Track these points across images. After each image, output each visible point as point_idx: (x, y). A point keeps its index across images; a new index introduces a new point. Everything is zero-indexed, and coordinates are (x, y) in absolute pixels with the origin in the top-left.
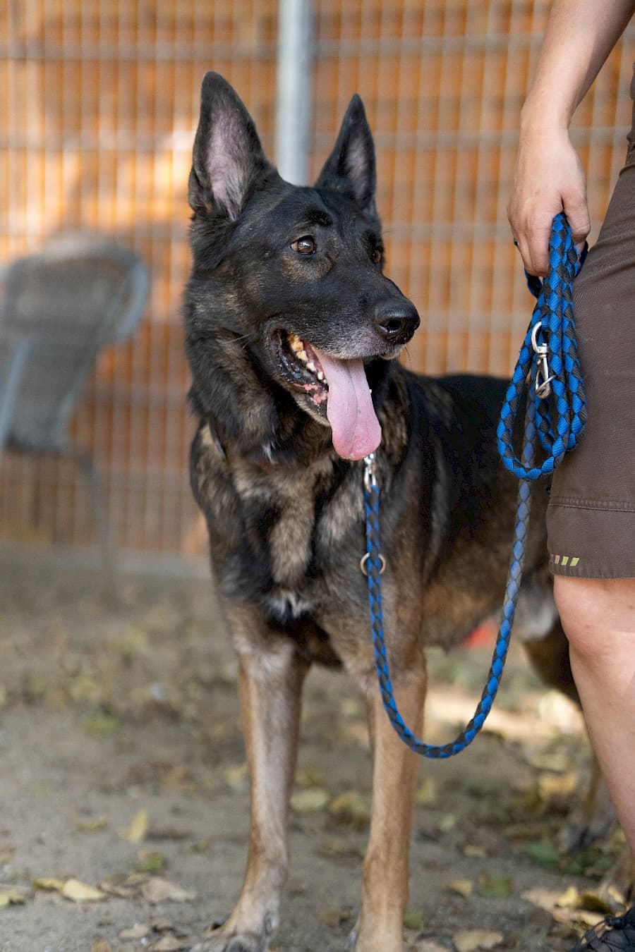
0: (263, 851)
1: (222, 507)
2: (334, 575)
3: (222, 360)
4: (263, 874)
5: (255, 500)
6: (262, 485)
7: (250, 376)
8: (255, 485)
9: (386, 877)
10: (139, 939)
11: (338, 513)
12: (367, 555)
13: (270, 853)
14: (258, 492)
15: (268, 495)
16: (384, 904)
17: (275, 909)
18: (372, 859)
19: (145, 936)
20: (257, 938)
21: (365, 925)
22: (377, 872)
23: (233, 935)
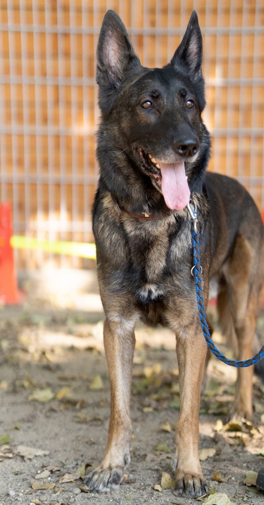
0: (122, 423)
2: (177, 275)
3: (116, 161)
4: (122, 435)
5: (136, 236)
6: (140, 229)
7: (131, 170)
8: (136, 229)
9: (192, 429)
10: (47, 478)
11: (179, 244)
12: (195, 266)
13: (125, 425)
14: (138, 232)
15: (143, 234)
16: (191, 442)
18: (185, 421)
19: (49, 476)
20: (122, 468)
21: (183, 454)
22: (187, 427)
23: (110, 468)
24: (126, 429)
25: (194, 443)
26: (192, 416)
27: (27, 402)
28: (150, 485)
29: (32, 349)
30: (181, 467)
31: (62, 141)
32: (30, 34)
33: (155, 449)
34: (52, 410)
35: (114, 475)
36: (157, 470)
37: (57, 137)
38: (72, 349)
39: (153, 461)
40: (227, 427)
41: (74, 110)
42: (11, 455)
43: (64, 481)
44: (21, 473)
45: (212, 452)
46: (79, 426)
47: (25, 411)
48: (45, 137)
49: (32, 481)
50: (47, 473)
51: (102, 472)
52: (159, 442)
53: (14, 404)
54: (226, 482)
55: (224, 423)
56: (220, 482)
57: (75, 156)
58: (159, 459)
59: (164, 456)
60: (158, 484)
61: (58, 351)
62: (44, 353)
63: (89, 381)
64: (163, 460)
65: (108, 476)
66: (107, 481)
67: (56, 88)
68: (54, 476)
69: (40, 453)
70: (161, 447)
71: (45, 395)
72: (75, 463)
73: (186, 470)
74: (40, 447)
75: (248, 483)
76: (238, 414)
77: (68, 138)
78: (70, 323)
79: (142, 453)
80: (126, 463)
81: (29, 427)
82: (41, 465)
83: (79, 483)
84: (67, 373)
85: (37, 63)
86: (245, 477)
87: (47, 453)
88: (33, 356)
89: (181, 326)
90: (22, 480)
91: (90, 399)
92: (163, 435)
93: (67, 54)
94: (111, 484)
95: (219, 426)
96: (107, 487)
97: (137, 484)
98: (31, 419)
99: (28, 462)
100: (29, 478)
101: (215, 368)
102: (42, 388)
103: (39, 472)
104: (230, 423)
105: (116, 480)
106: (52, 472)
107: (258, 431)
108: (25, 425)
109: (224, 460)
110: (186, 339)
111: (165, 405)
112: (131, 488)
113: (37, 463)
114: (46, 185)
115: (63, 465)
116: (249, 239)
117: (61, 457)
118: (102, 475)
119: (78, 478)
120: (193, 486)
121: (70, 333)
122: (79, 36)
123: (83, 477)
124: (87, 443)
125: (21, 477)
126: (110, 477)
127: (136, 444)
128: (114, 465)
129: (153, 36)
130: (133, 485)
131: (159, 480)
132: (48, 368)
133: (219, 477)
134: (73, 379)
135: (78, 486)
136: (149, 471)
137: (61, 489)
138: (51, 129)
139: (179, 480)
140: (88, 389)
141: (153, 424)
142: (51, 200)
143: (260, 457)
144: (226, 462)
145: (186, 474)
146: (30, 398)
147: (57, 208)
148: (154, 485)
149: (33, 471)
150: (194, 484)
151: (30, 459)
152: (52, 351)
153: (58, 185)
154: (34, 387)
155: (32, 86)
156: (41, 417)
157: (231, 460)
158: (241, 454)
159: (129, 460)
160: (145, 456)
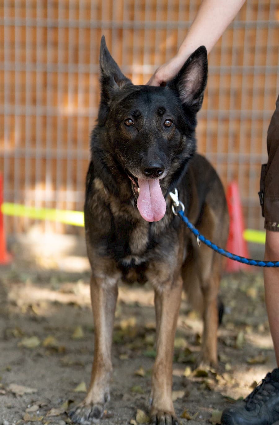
0: (104, 366)
1: (102, 217)
4: (103, 376)
5: (120, 217)
6: (123, 211)
8: (120, 211)
10: (36, 411)
13: (107, 367)
14: (121, 214)
15: (126, 216)
16: (165, 383)
17: (108, 392)
18: (160, 364)
19: (38, 410)
20: (102, 405)
21: (158, 393)
22: (161, 370)
23: (92, 404)
24: (107, 371)
25: (167, 384)
26: (167, 360)
27: (16, 348)
28: (126, 420)
29: (20, 302)
30: (156, 405)
31: (49, 121)
32: (23, 28)
33: (130, 390)
34: (39, 355)
35: (95, 410)
36: (133, 408)
37: (45, 117)
38: (56, 304)
39: (129, 400)
40: (195, 373)
41: (60, 94)
42: (4, 392)
43: (50, 415)
44: (13, 407)
45: (181, 394)
46: (63, 369)
47: (15, 356)
48: (34, 117)
49: (23, 414)
50: (35, 407)
51: (84, 407)
52: (134, 384)
53: (5, 349)
54: (194, 420)
55: (192, 370)
56: (188, 419)
57: (60, 134)
58: (134, 399)
59: (139, 396)
60: (134, 419)
61: (44, 305)
62: (30, 307)
63: (72, 331)
64: (137, 399)
65: (89, 411)
66: (88, 415)
67: (45, 74)
68: (42, 410)
69: (29, 390)
70: (137, 388)
71: (32, 342)
72: (60, 400)
73: (160, 408)
74: (30, 386)
75: (214, 422)
76: (205, 362)
77: (55, 118)
78: (54, 281)
79: (119, 393)
80: (106, 400)
81: (19, 370)
82: (30, 401)
83: (64, 416)
84: (52, 324)
85: (28, 52)
86: (211, 416)
87: (35, 390)
88: (21, 309)
89: (159, 282)
90: (14, 413)
91: (72, 346)
92: (137, 379)
93: (55, 44)
94: (92, 417)
95: (188, 372)
96: (88, 420)
97: (116, 419)
98: (20, 363)
99: (19, 398)
100: (20, 411)
101: (184, 323)
102: (29, 336)
103: (29, 406)
104: (197, 370)
105: (96, 414)
106: (40, 407)
107: (223, 377)
108: (15, 368)
109: (192, 401)
110: (162, 293)
111: (139, 353)
112: (110, 422)
113: (27, 399)
114: (33, 160)
115: (50, 401)
116: (214, 208)
117: (48, 395)
118: (84, 410)
119: (63, 412)
120: (164, 421)
121: (53, 289)
122: (67, 29)
123: (67, 412)
124: (70, 383)
125: (13, 410)
126: (91, 411)
127: (114, 385)
128: (95, 402)
129: (132, 30)
130: (111, 420)
131: (134, 416)
132: (34, 319)
133: (188, 415)
134: (57, 329)
135: (63, 419)
136: (126, 409)
137: (48, 421)
138: (39, 110)
139: (153, 416)
140: (71, 339)
141: (129, 369)
142: (38, 173)
143: (225, 400)
144: (194, 403)
145: (159, 411)
146: (19, 344)
147: (43, 180)
148: (130, 420)
149: (24, 405)
150: (166, 420)
151: (21, 396)
152: (38, 305)
153: (44, 160)
154: (23, 335)
155: (23, 73)
156: (30, 362)
157: (198, 401)
158: (207, 397)
159: (109, 398)
160: (122, 396)
